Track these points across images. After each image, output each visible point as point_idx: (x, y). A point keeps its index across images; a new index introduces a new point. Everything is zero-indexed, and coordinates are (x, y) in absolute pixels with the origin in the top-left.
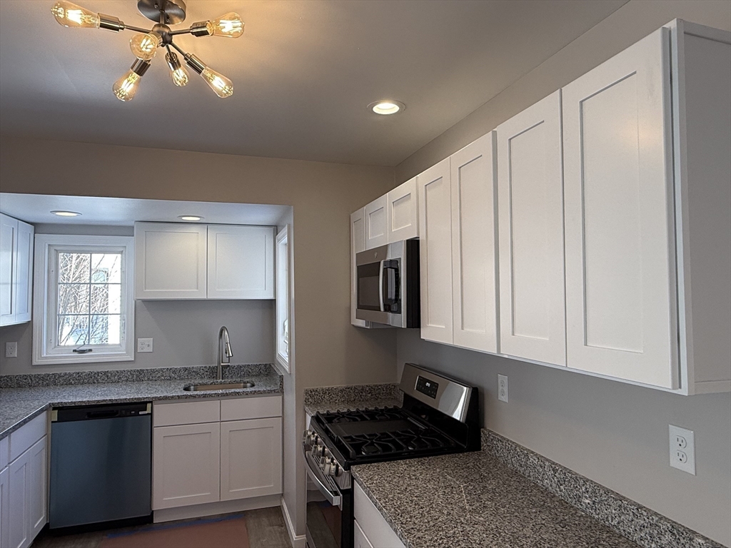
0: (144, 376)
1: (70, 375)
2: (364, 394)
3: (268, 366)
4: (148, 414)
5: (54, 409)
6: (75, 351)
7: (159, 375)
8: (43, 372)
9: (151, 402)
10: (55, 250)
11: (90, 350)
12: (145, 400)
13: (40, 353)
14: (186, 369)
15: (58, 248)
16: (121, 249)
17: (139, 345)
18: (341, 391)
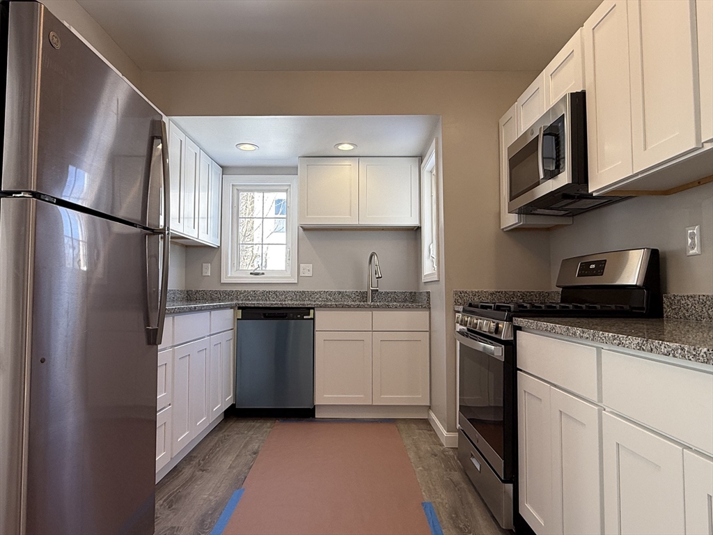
0: (306, 297)
1: (249, 292)
2: (515, 299)
3: (413, 294)
4: (311, 319)
5: (239, 308)
6: (251, 274)
7: (318, 296)
8: (229, 289)
9: (313, 308)
10: (237, 190)
11: (263, 274)
12: (309, 306)
13: (227, 273)
14: (340, 293)
15: (239, 188)
16: (286, 188)
17: (301, 270)
18: (492, 294)
